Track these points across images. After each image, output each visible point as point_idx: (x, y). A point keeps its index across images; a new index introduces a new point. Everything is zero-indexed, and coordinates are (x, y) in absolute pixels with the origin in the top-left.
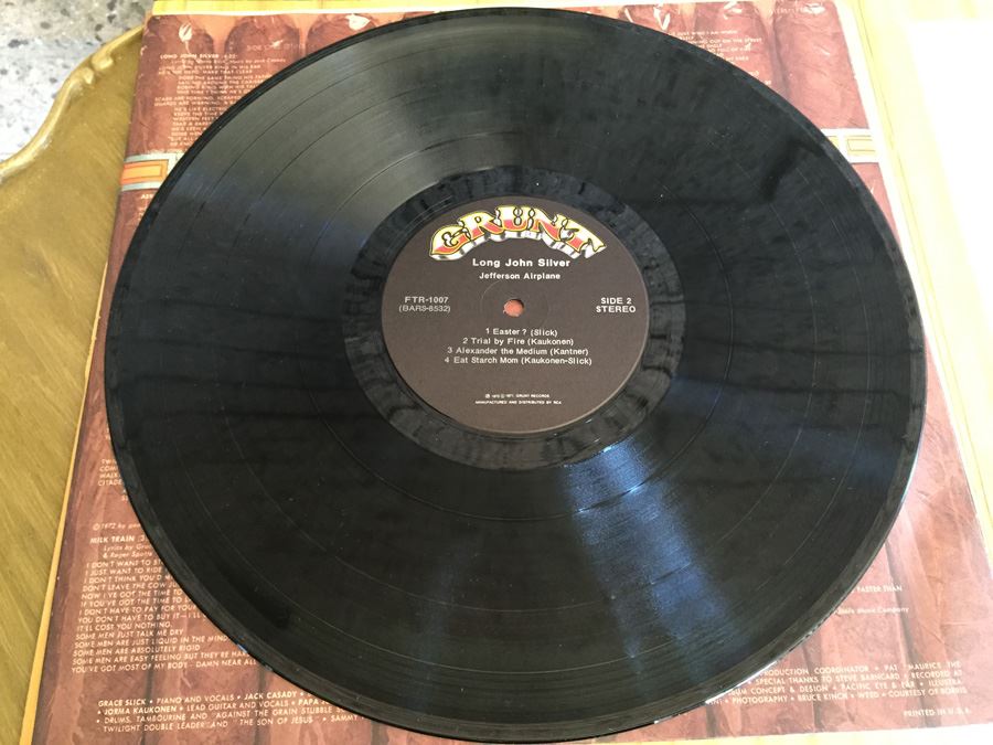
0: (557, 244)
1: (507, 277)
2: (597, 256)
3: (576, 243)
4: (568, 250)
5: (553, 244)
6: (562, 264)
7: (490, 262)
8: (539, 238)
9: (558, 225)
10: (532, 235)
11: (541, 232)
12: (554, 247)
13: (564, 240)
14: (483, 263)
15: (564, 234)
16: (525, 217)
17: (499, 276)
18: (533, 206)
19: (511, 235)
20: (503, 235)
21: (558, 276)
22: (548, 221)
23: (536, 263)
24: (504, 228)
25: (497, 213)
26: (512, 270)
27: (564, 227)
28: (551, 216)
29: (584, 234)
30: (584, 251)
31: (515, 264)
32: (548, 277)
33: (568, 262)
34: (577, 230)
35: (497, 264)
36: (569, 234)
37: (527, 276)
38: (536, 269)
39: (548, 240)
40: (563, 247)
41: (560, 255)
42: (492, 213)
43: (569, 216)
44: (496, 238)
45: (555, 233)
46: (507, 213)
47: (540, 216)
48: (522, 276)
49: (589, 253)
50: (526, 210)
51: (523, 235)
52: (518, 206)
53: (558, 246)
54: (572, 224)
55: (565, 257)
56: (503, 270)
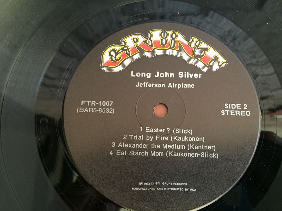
0: (193, 60)
1: (156, 86)
2: (221, 69)
3: (206, 60)
4: (200, 65)
5: (189, 60)
6: (196, 76)
7: (143, 74)
8: (179, 55)
9: (193, 45)
10: (175, 53)
11: (180, 50)
12: (190, 62)
13: (197, 57)
14: (138, 75)
15: (197, 52)
16: (169, 39)
17: (150, 85)
18: (175, 30)
19: (159, 52)
20: (153, 53)
21: (193, 86)
22: (186, 42)
23: (176, 75)
24: (154, 47)
25: (149, 35)
26: (160, 80)
27: (197, 47)
28: (188, 39)
29: (212, 53)
30: (212, 66)
31: (162, 75)
32: (186, 86)
33: (200, 75)
34: (207, 49)
35: (149, 76)
36: (201, 52)
37: (170, 85)
38: (177, 80)
39: (186, 57)
40: (196, 62)
41: (194, 69)
42: (145, 35)
43: (201, 39)
44: (148, 55)
45: (191, 52)
46: (156, 35)
47: (180, 38)
48: (167, 85)
49: (216, 67)
50: (170, 33)
51: (168, 52)
52: (164, 30)
53: (193, 61)
54: (204, 45)
55: (198, 70)
56: (153, 80)
